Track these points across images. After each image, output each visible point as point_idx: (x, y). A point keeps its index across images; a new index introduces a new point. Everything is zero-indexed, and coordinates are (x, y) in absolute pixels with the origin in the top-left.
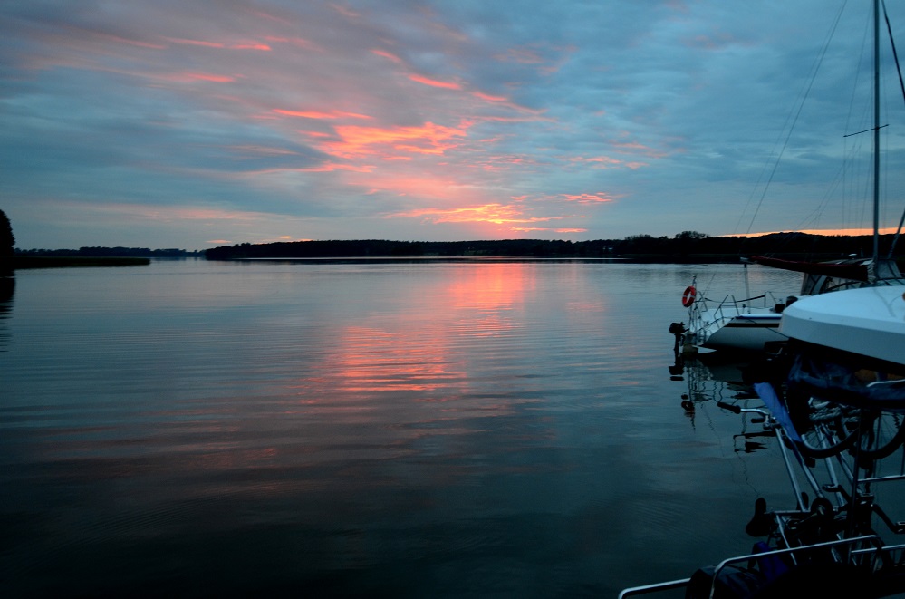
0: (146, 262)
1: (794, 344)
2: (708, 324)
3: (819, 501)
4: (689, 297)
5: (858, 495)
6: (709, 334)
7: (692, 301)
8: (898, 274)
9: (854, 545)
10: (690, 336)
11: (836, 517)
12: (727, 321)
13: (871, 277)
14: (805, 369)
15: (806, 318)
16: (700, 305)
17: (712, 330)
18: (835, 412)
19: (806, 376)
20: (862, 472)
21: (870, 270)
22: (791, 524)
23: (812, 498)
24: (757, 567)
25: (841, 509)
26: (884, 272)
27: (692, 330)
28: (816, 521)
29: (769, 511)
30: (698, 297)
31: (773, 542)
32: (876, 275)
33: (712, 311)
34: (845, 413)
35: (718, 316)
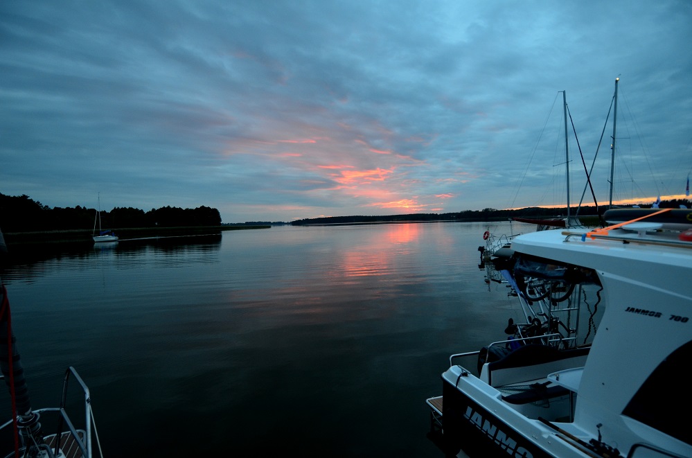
0: (270, 227)
1: (517, 254)
2: (495, 247)
3: (536, 319)
4: (486, 235)
5: (552, 317)
6: (495, 251)
7: (487, 237)
8: (580, 224)
9: (551, 338)
10: (487, 252)
11: (542, 326)
12: (503, 245)
13: (567, 225)
14: (521, 264)
15: (521, 243)
16: (491, 239)
17: (497, 249)
18: (541, 282)
19: (521, 267)
20: (553, 307)
21: (566, 222)
22: (523, 329)
23: (533, 318)
24: (509, 347)
25: (546, 323)
26: (574, 223)
27: (488, 249)
28: (534, 327)
29: (514, 323)
30: (490, 235)
31: (516, 336)
32: (570, 224)
33: (496, 241)
34: (546, 283)
35: (499, 243)
